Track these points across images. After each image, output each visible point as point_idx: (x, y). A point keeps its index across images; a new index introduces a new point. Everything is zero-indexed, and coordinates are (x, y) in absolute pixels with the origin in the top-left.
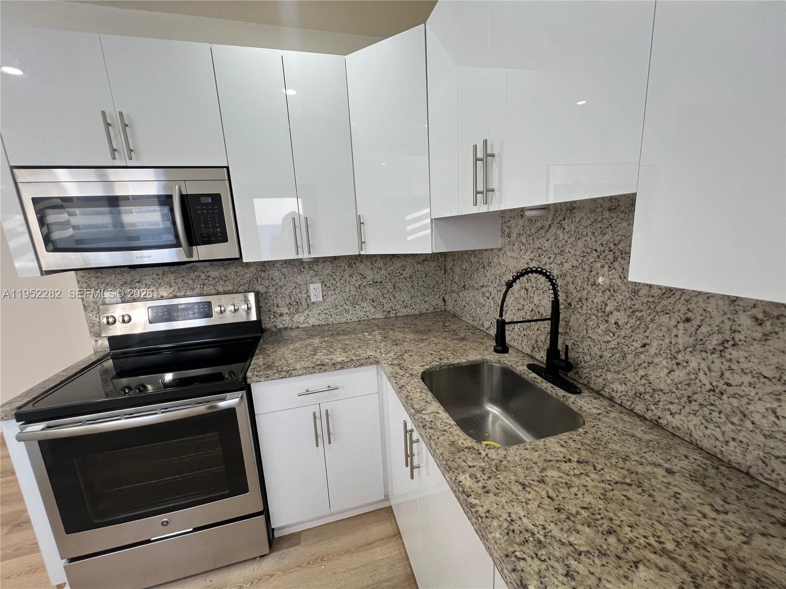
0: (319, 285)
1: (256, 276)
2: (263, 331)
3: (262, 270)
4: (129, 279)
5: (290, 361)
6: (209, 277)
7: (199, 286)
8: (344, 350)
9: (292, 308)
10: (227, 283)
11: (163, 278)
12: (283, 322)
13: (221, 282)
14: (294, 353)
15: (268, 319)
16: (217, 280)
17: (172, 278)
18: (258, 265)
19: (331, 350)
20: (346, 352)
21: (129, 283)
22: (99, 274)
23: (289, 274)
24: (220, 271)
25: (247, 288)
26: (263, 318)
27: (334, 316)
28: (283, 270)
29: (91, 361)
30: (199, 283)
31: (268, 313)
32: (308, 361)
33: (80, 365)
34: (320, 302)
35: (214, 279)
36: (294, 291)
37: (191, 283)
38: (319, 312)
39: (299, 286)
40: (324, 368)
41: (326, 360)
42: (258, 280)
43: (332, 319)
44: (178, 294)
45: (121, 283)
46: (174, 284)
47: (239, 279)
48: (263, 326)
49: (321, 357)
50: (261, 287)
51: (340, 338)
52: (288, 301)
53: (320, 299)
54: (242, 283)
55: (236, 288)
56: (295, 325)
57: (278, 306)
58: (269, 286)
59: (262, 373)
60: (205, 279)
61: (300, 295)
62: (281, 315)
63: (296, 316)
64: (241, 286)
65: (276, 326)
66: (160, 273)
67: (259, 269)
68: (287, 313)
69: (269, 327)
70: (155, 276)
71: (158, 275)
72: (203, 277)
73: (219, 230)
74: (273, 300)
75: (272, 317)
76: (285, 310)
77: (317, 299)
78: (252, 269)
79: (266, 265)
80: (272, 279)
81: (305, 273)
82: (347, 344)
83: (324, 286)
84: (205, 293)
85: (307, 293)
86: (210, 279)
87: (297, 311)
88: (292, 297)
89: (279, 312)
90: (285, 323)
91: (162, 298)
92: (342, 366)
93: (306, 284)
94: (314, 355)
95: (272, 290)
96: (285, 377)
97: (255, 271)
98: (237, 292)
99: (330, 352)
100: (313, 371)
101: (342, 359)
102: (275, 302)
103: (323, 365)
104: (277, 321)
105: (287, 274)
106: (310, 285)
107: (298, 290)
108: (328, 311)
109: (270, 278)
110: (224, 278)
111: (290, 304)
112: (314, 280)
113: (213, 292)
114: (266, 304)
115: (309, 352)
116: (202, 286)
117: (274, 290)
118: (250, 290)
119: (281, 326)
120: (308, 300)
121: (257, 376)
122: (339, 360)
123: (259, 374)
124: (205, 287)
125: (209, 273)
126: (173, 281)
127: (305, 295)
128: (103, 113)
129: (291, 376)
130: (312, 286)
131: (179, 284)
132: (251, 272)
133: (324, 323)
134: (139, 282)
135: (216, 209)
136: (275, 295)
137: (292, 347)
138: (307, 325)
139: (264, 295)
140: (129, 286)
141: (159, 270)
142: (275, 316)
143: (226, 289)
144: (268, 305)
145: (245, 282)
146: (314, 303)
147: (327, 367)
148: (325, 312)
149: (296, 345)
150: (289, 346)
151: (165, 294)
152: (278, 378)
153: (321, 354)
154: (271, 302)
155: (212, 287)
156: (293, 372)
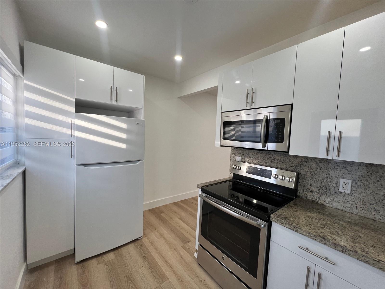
0: (350, 182)
1: (300, 164)
2: (297, 196)
3: (305, 161)
4: (245, 153)
5: (301, 222)
6: (275, 159)
7: (269, 162)
8: (353, 240)
9: (321, 190)
10: (283, 164)
11: (256, 155)
12: (312, 196)
13: (280, 163)
14: (308, 219)
15: (302, 191)
16: (278, 161)
17: (259, 156)
18: (303, 158)
19: (340, 233)
20: (355, 242)
21: (244, 154)
22: (237, 149)
23: (324, 167)
24: (281, 157)
25: (293, 169)
26: (299, 189)
27: (359, 209)
28: (320, 164)
29: (226, 180)
30: (270, 161)
31: (303, 187)
32: (314, 229)
33: (223, 180)
34: (348, 194)
35: (277, 160)
36: (326, 180)
37: (266, 160)
38: (344, 200)
39: (331, 177)
40: (325, 241)
41: (330, 238)
42: (301, 166)
43: (357, 211)
44: (260, 163)
45: (242, 154)
46: (260, 158)
47: (290, 163)
48: (298, 194)
49: (326, 232)
50: (302, 171)
51: (356, 228)
52: (319, 185)
53: (349, 192)
54: (291, 166)
55: (287, 168)
56: (321, 202)
57: (311, 185)
58: (307, 172)
59: (279, 219)
60: (273, 160)
61: (330, 184)
62: (312, 191)
63: (323, 196)
64: (290, 167)
65: (306, 197)
66: (256, 152)
67: (303, 160)
68: (316, 192)
69: (301, 195)
70: (254, 154)
71: (255, 153)
72: (272, 158)
73: (280, 136)
74: (308, 181)
75: (305, 190)
76: (316, 190)
77: (345, 190)
78: (299, 159)
79: (309, 159)
80: (311, 168)
81: (338, 170)
82: (360, 237)
83: (354, 184)
84: (271, 166)
85: (336, 184)
86: (275, 160)
87: (325, 193)
88: (323, 183)
89: (311, 189)
90: (313, 198)
91: (254, 163)
92: (344, 250)
93: (338, 177)
94: (322, 228)
95: (309, 174)
96: (293, 230)
97: (300, 161)
98: (287, 170)
99: (338, 233)
100: (314, 238)
101: (345, 244)
102: (309, 182)
103: (324, 238)
104: (308, 194)
105: (323, 167)
106: (341, 179)
107: (329, 180)
108: (354, 203)
109: (309, 167)
110: (282, 161)
111: (320, 187)
112: (345, 176)
113: (275, 166)
114: (303, 182)
115: (319, 224)
116: (271, 162)
117: (311, 175)
118: (295, 171)
119: (310, 198)
120: (336, 189)
121: (276, 219)
122: (342, 244)
123: (277, 218)
124: (272, 163)
125: (275, 157)
126: (259, 157)
127: (334, 185)
128: (247, 90)
129: (297, 231)
130: (342, 181)
131: (262, 159)
132: (298, 161)
133: (348, 211)
134: (248, 155)
135: (281, 126)
136: (311, 178)
137: (309, 214)
138: (331, 206)
139: (303, 176)
140: (244, 156)
141: (256, 151)
142: (307, 191)
143: (282, 167)
144: (304, 182)
145: (293, 165)
146: (341, 193)
147: (327, 243)
148: (351, 203)
149: (313, 215)
150: (308, 212)
151: (255, 162)
152: (288, 228)
153: (329, 231)
154: (307, 181)
155: (275, 164)
156: (299, 230)
